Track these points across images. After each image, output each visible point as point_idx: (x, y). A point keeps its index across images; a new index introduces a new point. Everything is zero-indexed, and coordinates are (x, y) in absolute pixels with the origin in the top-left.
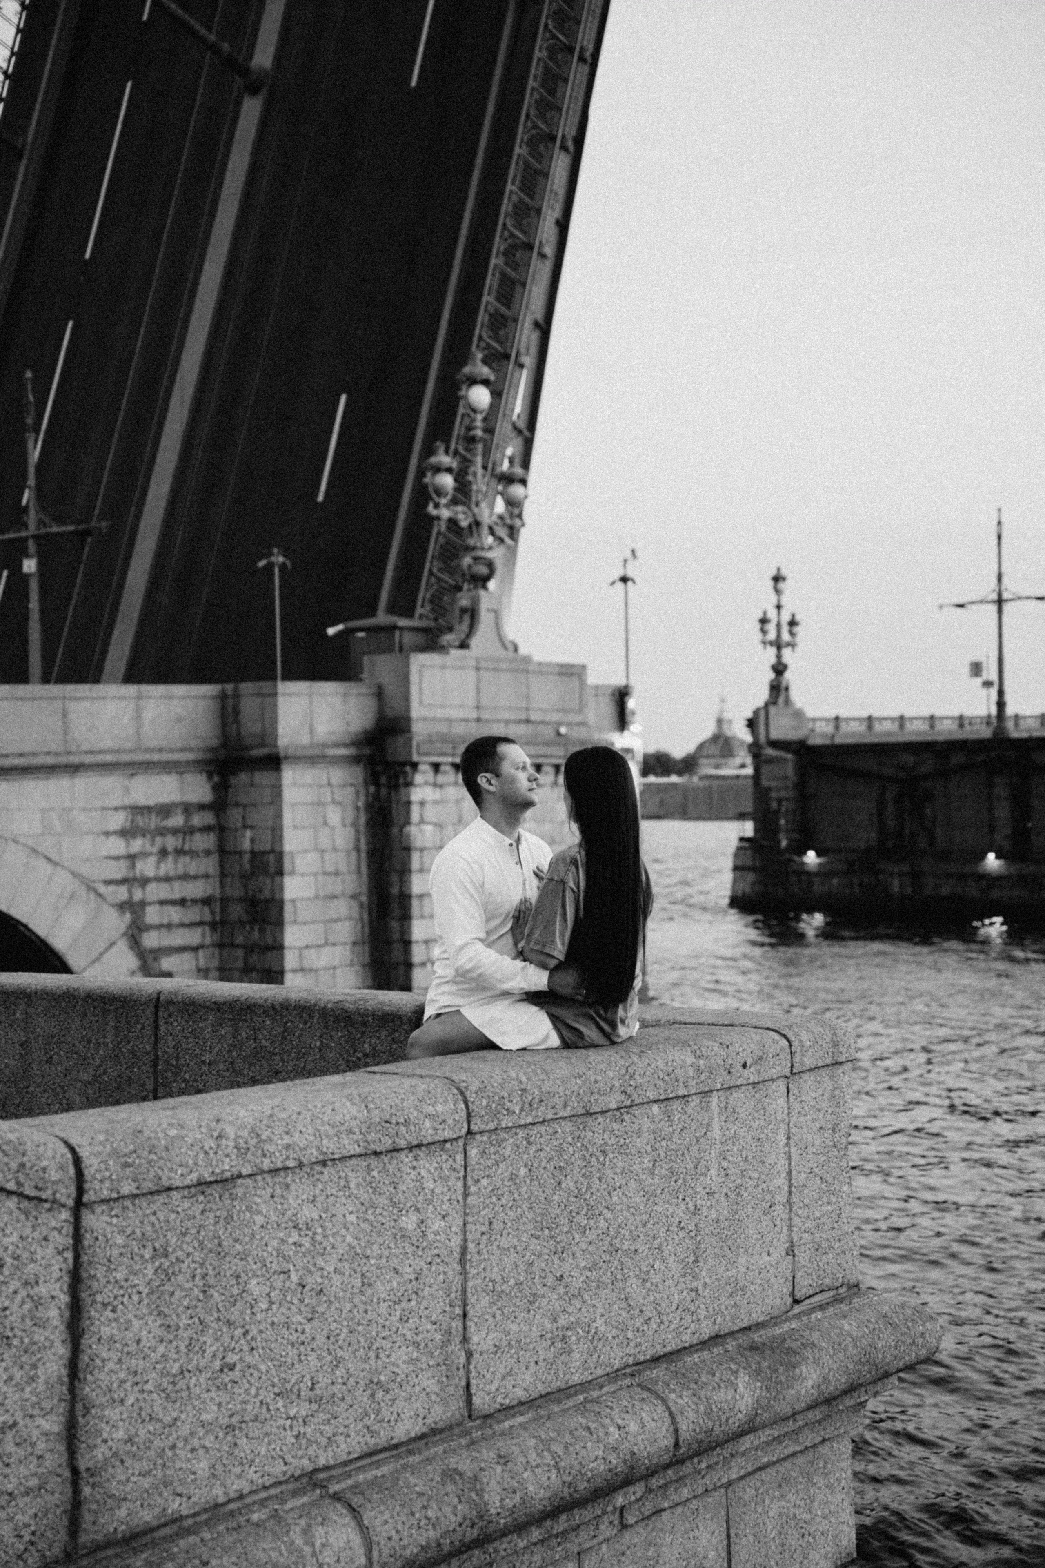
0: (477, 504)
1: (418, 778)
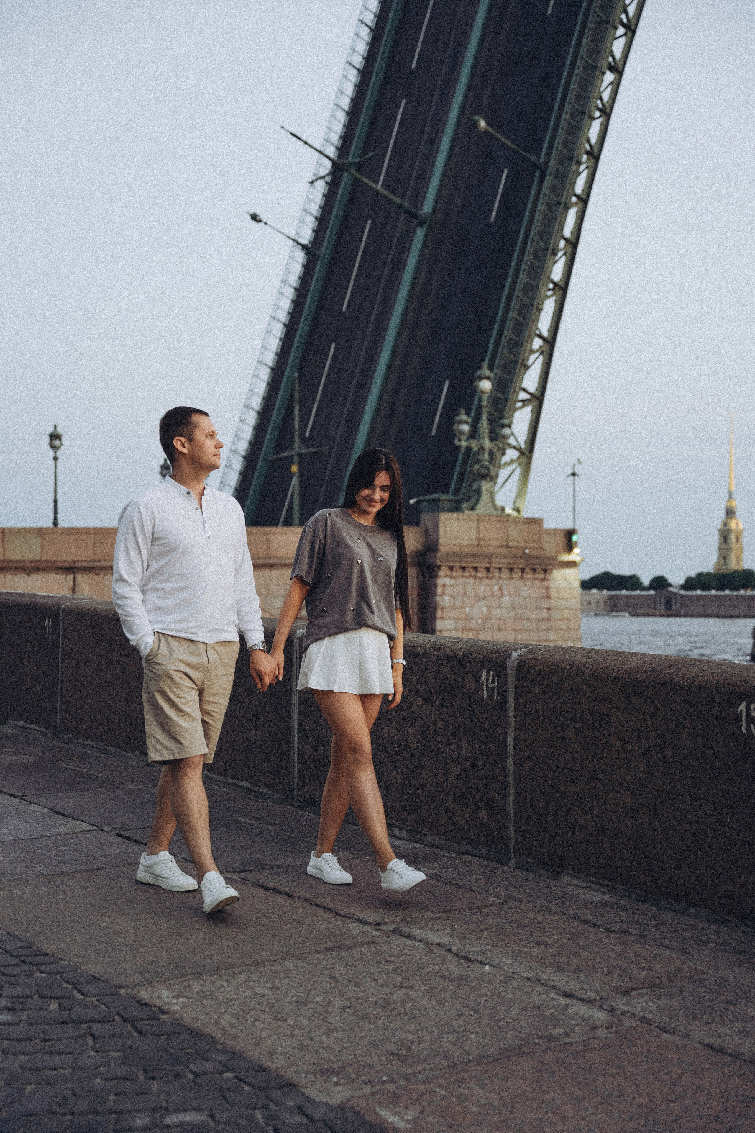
0: (483, 438)
1: (441, 573)
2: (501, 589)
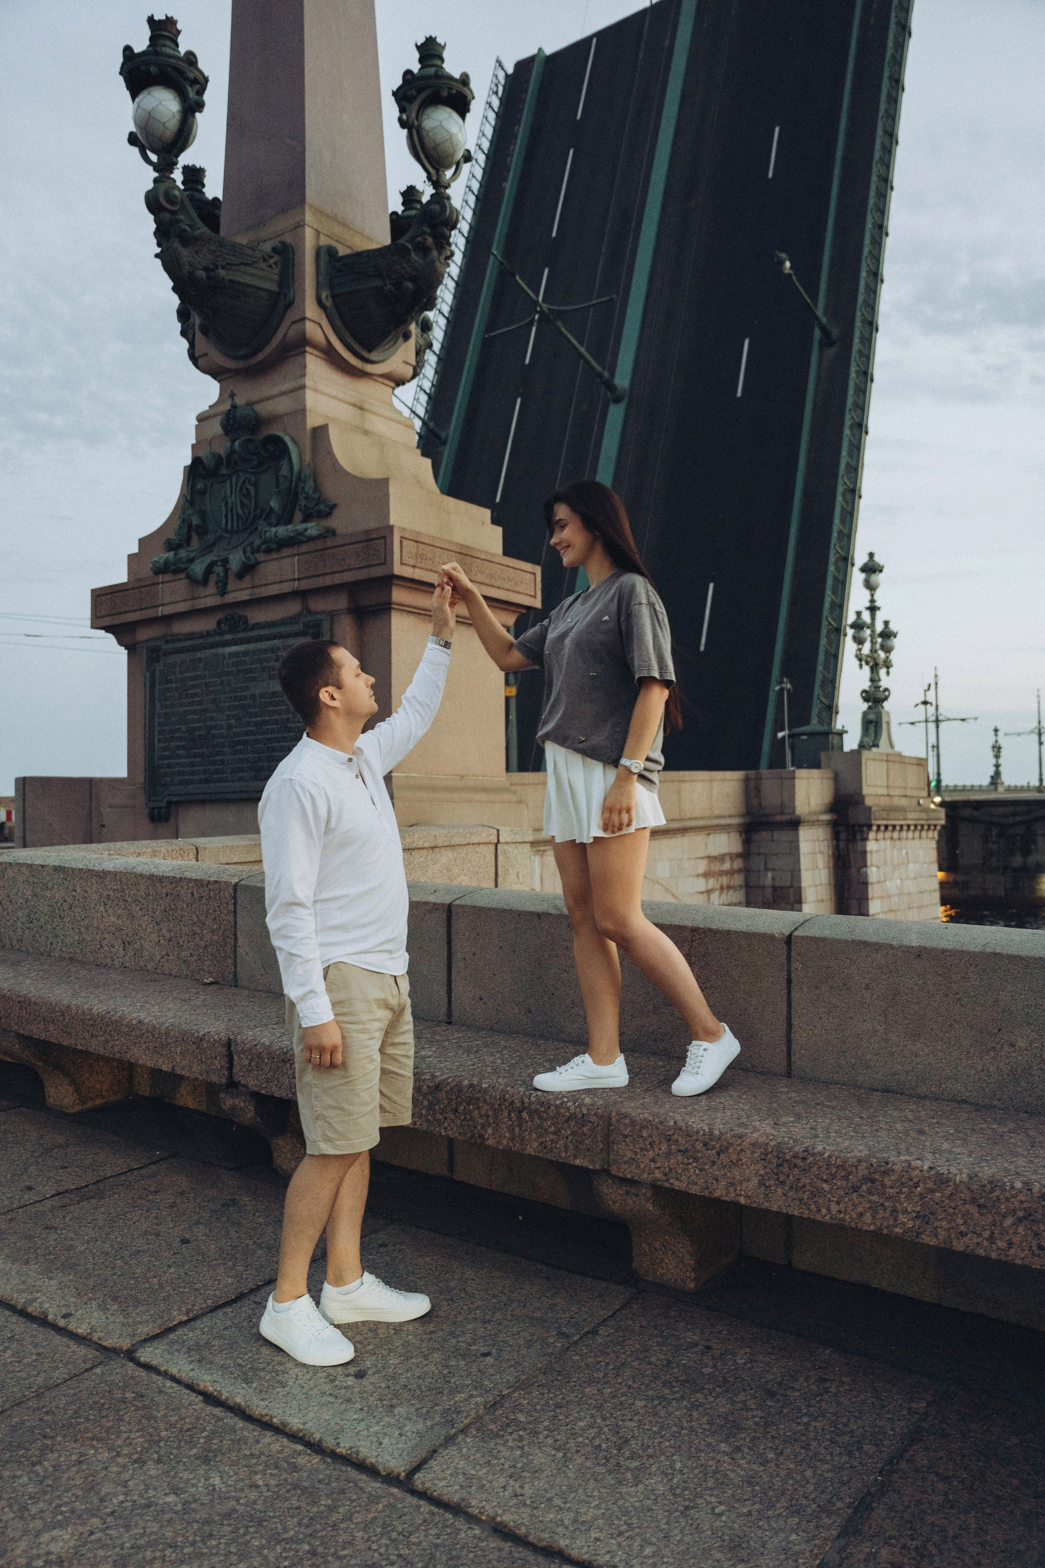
2: (907, 853)
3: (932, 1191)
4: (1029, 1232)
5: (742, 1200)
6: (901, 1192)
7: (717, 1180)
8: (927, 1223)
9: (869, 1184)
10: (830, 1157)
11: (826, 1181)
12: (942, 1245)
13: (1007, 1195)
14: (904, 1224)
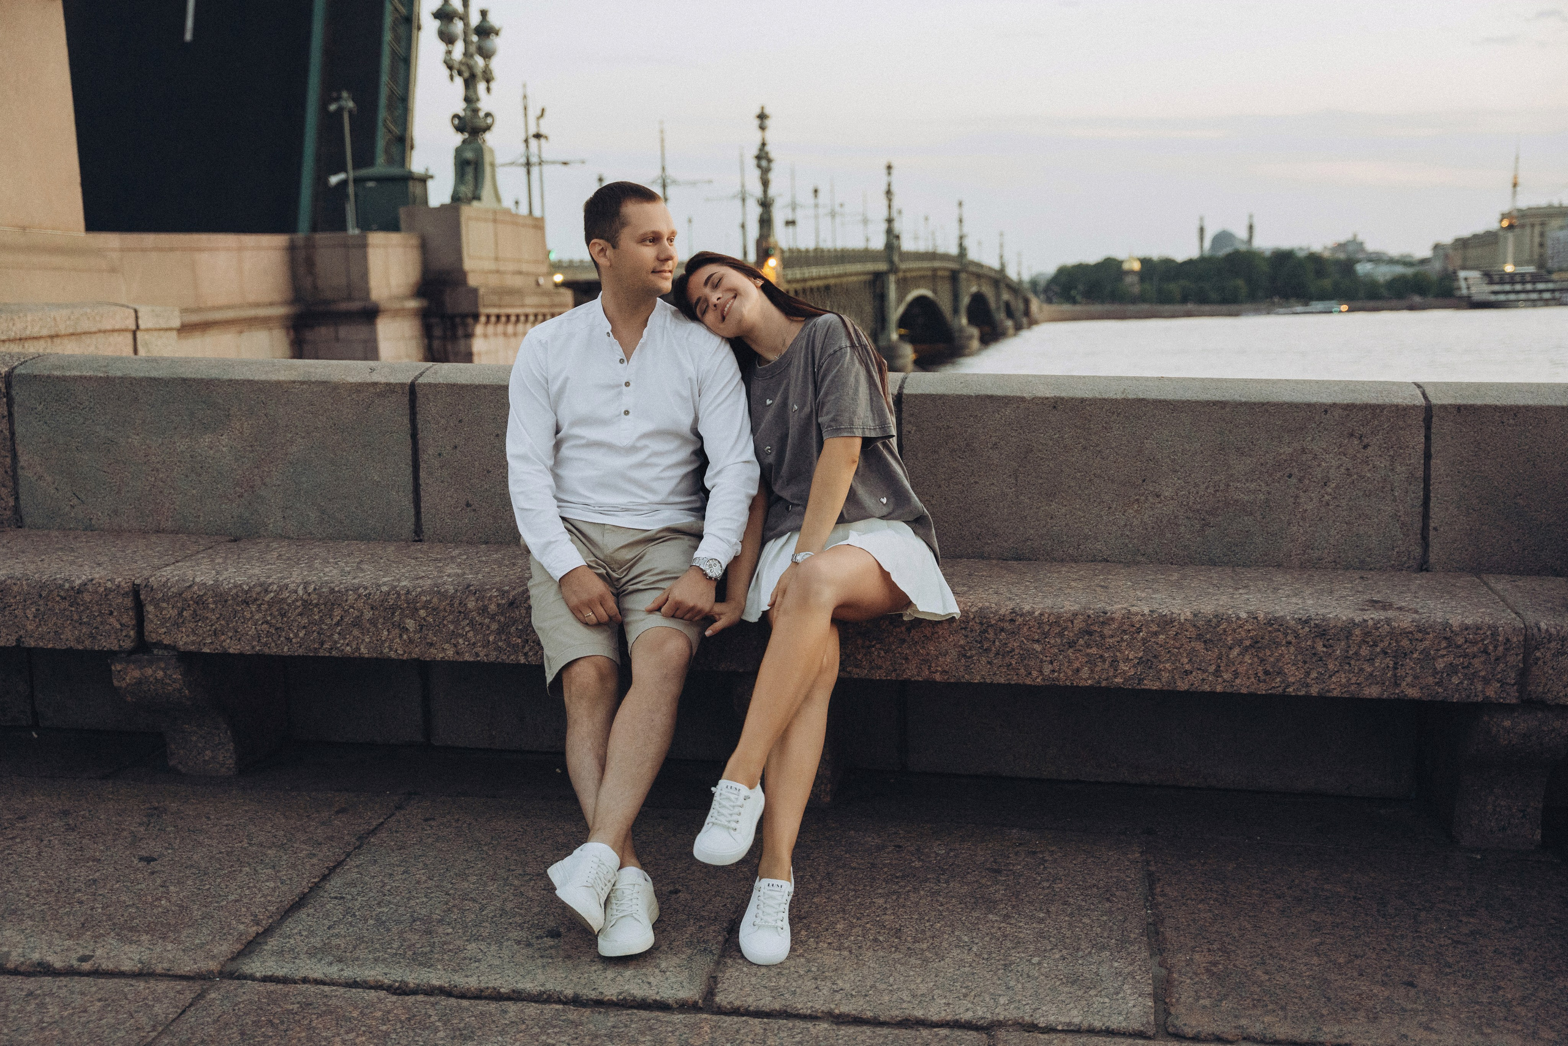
3: (1156, 634)
4: (1256, 659)
5: (938, 677)
6: (1122, 640)
7: (906, 659)
8: (1150, 668)
9: (1087, 637)
10: (1041, 615)
11: (1038, 641)
12: (1166, 688)
13: (1234, 626)
14: (1124, 672)
